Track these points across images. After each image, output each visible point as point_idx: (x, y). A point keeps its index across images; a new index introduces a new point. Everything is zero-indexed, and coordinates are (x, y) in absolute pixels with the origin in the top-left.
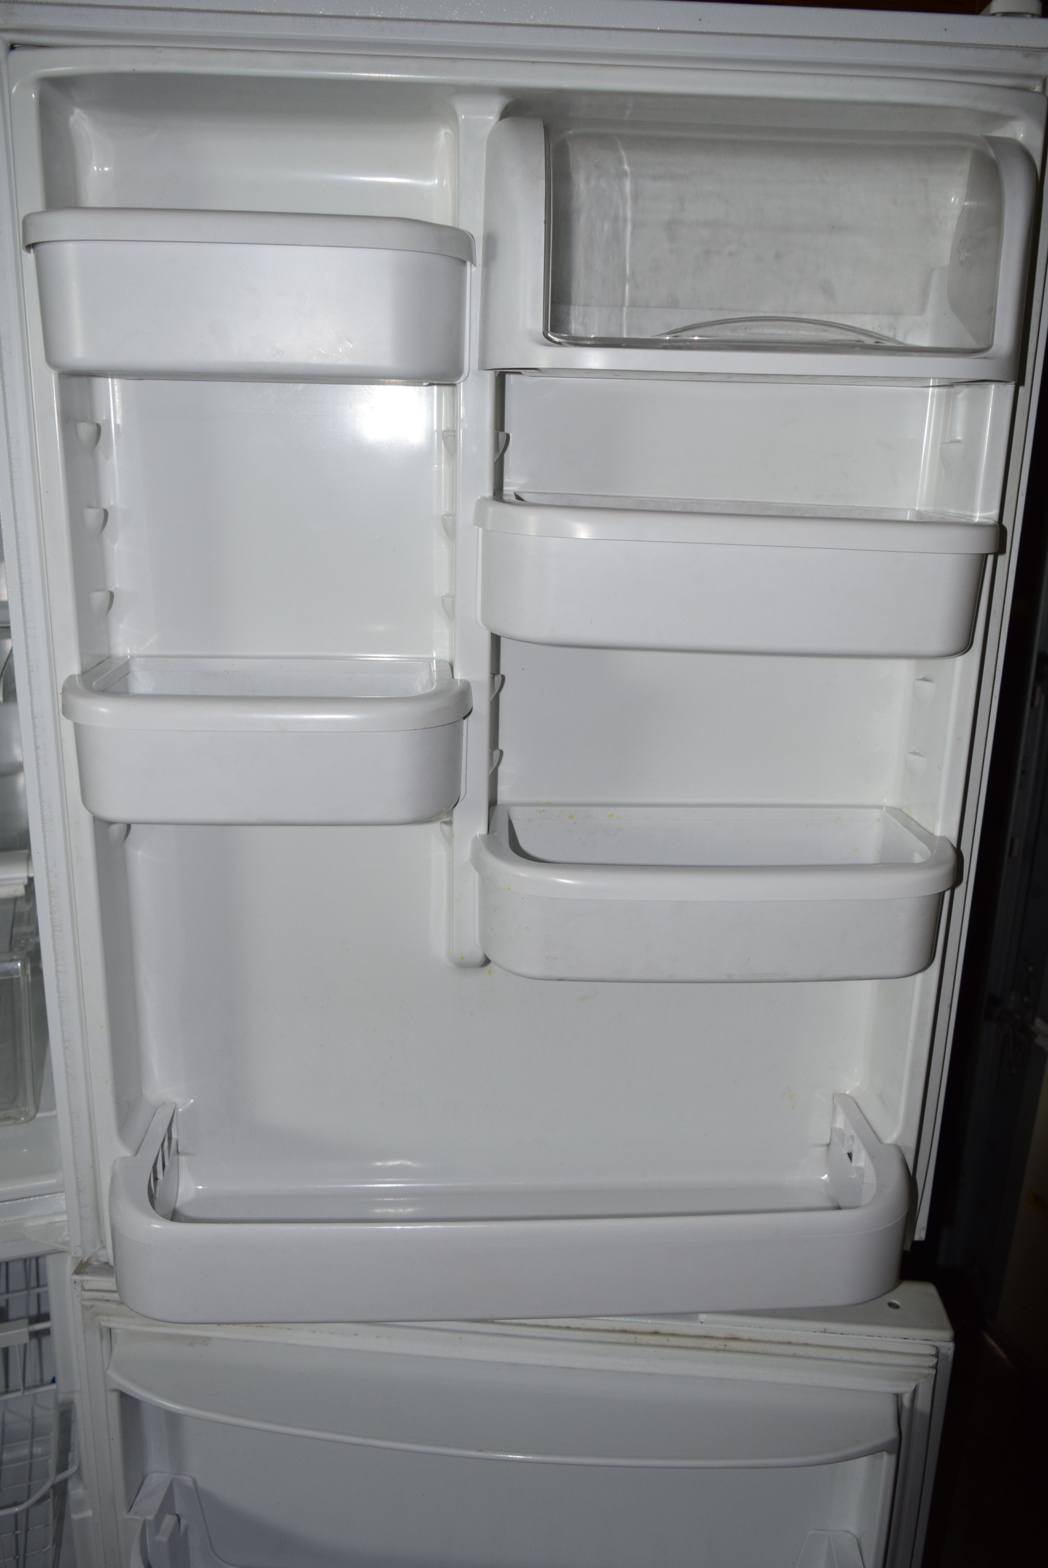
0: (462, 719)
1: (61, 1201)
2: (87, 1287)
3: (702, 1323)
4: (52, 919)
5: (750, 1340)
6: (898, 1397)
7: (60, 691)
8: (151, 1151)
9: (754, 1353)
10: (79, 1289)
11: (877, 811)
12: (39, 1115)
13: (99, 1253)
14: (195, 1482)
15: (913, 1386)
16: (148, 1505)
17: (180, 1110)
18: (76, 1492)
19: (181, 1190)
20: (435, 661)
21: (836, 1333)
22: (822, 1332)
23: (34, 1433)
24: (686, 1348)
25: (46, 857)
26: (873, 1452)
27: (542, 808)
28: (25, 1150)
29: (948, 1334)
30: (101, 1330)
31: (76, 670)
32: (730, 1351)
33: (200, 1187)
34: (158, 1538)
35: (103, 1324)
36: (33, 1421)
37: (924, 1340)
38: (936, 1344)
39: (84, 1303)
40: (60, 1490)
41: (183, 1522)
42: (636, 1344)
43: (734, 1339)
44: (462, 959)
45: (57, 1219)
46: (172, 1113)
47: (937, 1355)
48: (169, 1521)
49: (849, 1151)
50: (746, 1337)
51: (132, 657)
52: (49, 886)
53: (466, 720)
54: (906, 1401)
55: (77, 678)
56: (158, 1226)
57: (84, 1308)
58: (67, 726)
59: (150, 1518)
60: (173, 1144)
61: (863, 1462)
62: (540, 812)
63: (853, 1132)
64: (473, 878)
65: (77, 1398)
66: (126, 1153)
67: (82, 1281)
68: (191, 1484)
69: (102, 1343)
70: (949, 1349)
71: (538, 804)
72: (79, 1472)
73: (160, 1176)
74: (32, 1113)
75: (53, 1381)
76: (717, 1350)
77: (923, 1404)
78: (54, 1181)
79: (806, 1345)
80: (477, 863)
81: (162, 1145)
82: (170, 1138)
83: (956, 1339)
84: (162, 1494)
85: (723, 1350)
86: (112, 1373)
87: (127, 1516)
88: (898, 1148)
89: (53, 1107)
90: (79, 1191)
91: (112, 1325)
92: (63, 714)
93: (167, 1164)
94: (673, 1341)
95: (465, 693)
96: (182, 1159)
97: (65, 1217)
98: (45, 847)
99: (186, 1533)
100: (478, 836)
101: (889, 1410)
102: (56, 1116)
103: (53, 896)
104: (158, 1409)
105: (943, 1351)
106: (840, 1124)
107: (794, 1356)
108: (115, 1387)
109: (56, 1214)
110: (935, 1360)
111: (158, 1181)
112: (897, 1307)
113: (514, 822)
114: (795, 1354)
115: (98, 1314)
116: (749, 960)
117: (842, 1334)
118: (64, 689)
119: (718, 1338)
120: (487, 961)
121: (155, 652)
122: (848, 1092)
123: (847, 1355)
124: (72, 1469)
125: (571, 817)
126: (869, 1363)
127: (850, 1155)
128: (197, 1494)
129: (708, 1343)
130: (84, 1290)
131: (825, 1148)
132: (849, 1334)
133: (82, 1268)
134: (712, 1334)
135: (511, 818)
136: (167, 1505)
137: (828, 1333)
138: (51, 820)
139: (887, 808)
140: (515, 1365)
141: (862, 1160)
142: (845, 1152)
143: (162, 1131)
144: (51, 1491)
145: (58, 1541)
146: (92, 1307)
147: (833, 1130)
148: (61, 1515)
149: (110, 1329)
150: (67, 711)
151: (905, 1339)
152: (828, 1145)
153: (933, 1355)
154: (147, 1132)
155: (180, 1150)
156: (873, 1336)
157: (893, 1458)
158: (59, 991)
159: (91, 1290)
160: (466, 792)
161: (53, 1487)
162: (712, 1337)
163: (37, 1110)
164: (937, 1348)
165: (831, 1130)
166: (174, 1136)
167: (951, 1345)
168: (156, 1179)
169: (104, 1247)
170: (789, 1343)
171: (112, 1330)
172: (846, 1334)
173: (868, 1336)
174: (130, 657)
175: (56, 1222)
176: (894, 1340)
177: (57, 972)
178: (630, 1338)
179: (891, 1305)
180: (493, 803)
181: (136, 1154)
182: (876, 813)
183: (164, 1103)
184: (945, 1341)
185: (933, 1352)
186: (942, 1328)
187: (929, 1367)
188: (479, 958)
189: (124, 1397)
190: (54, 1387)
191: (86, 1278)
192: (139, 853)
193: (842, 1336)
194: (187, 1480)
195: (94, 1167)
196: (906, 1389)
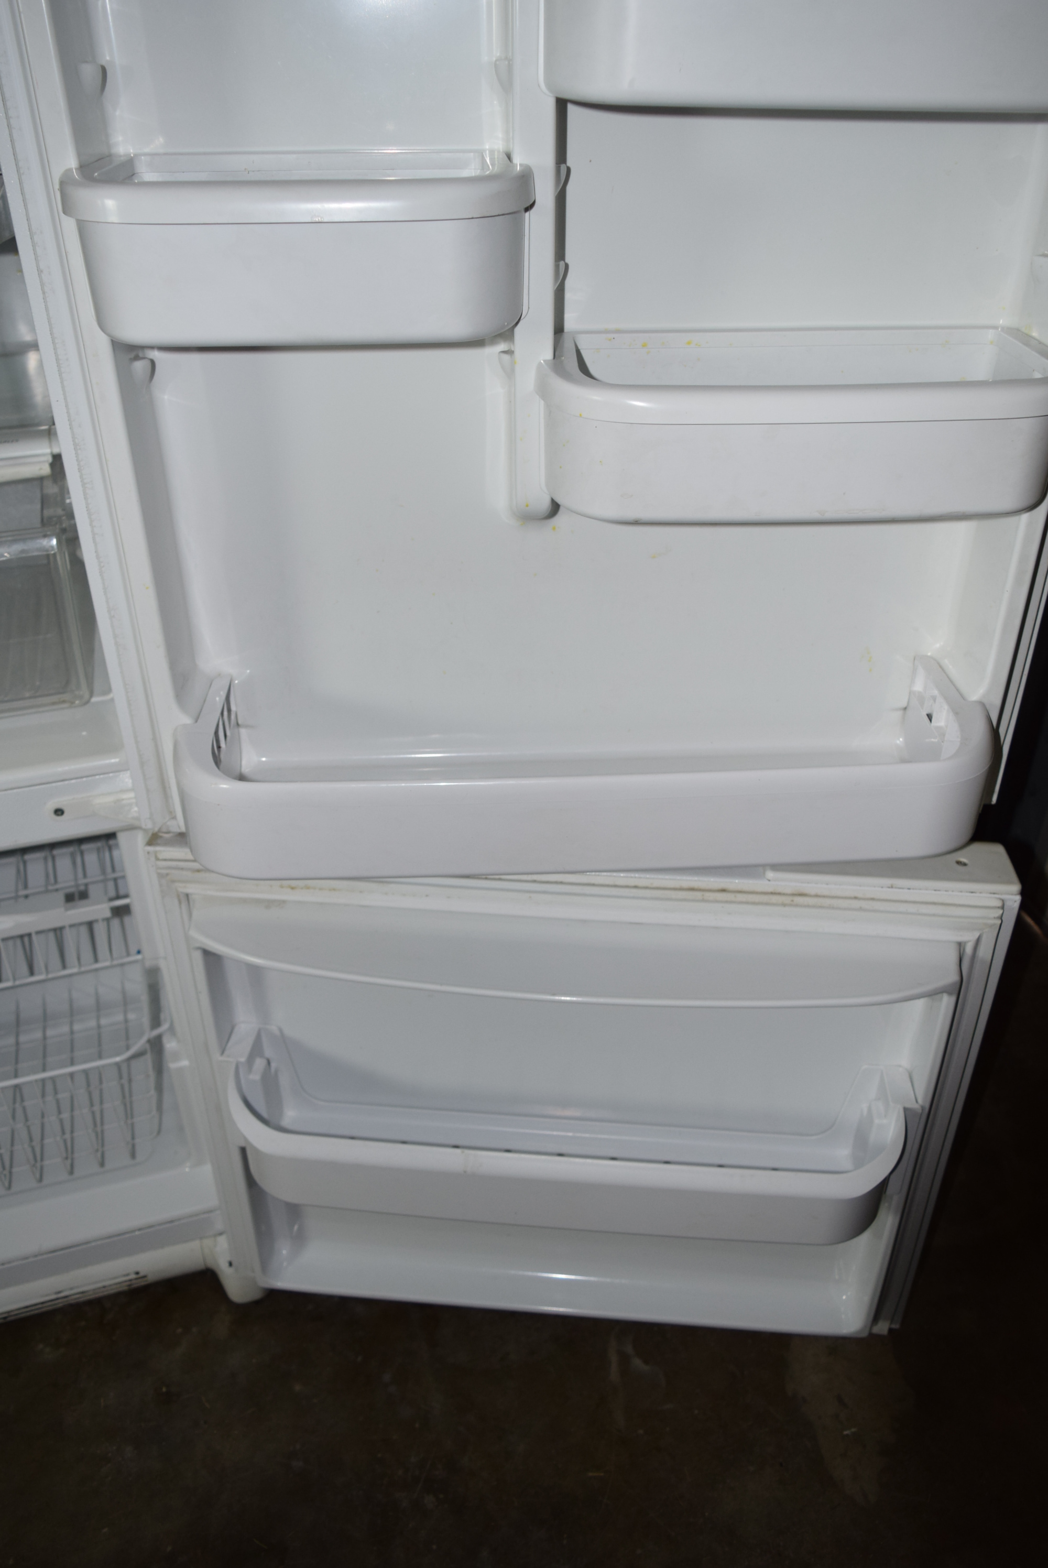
0: (524, 212)
1: (126, 779)
2: (161, 856)
3: (769, 880)
4: (81, 477)
5: (817, 896)
6: (961, 945)
7: (57, 186)
8: (212, 718)
9: (821, 907)
10: (153, 859)
11: (991, 331)
12: (94, 700)
13: (169, 823)
14: (281, 1030)
15: (977, 935)
16: (240, 1048)
17: (236, 682)
18: (170, 1045)
19: (244, 762)
20: (487, 151)
21: (903, 888)
22: (889, 887)
23: (126, 1002)
24: (754, 903)
25: (67, 406)
26: (933, 994)
27: (612, 336)
28: (84, 733)
29: (1016, 887)
30: (178, 896)
31: (71, 162)
32: (797, 905)
33: (264, 759)
34: (252, 1077)
35: (181, 890)
36: (124, 993)
37: (991, 893)
38: (1003, 897)
39: (159, 871)
40: (156, 1045)
41: (273, 1065)
42: (703, 900)
43: (801, 895)
44: (527, 506)
45: (125, 796)
46: (228, 684)
47: (1003, 907)
48: (259, 1064)
49: (928, 711)
50: (813, 893)
51: (136, 155)
52: (74, 438)
53: (527, 214)
54: (969, 949)
55: (74, 170)
56: (226, 785)
57: (161, 876)
58: (69, 225)
59: (243, 1060)
60: (233, 717)
61: (920, 1004)
62: (610, 340)
63: (936, 692)
64: (538, 407)
65: (162, 965)
66: (187, 720)
67: (156, 852)
68: (277, 1032)
69: (180, 907)
70: (1015, 901)
71: (606, 332)
72: (172, 1029)
73: (223, 744)
74: (87, 696)
75: (139, 952)
76: (784, 905)
77: (985, 952)
78: (117, 760)
79: (873, 899)
80: (543, 390)
81: (222, 713)
82: (229, 710)
83: (1023, 893)
84: (250, 1041)
85: (790, 905)
86: (193, 933)
87: (221, 1058)
88: (982, 704)
89: (109, 690)
90: (142, 764)
91: (189, 891)
92: (64, 212)
93: (228, 733)
94: (740, 897)
95: (525, 179)
96: (243, 731)
97: (132, 795)
98: (64, 394)
99: (276, 1072)
100: (542, 361)
101: (952, 957)
102: (112, 700)
103: (80, 449)
104: (238, 962)
105: (1008, 904)
106: (918, 687)
107: (861, 909)
108: (198, 945)
109: (123, 791)
110: (1001, 912)
111: (222, 749)
112: (965, 864)
113: (583, 352)
114: (861, 908)
115: (173, 881)
116: (844, 494)
117: (909, 889)
118: (62, 183)
119: (784, 894)
120: (555, 508)
121: (162, 151)
122: (929, 654)
123: (912, 908)
124: (165, 1027)
125: (644, 346)
126: (934, 915)
127: (930, 717)
128: (283, 1041)
129: (774, 899)
130: (157, 859)
131: (900, 713)
132: (916, 889)
133: (154, 839)
134: (780, 890)
135: (580, 348)
136: (256, 1050)
137: (896, 888)
138: (67, 360)
139: (1003, 329)
140: (584, 922)
141: (943, 718)
142: (924, 713)
143: (219, 700)
144: (148, 1046)
145: (159, 1088)
146: (167, 874)
147: (911, 693)
148: (159, 1068)
149: (187, 895)
150: (67, 209)
151: (972, 892)
152: (905, 709)
153: (999, 908)
154: (205, 701)
155: (240, 722)
156: (939, 890)
157: (953, 999)
158: (98, 557)
159: (165, 860)
160: (529, 308)
161: (149, 1041)
162: (779, 894)
163: (91, 695)
164: (1003, 901)
165: (910, 693)
166: (233, 708)
167: (1018, 898)
168: (219, 747)
169: (174, 818)
170: (856, 898)
171: (190, 896)
172: (913, 889)
173: (935, 890)
174: (134, 155)
175: (123, 800)
176: (960, 894)
177: (94, 534)
178: (698, 895)
179: (959, 863)
180: (559, 329)
181: (196, 721)
182: (990, 335)
183: (220, 675)
184: (1012, 894)
185: (999, 904)
186: (1009, 882)
187: (995, 918)
188: (545, 505)
189: (208, 954)
190: (139, 957)
191: (158, 848)
192: (166, 397)
193: (909, 891)
194: (274, 1029)
195: (155, 739)
196: (969, 938)
